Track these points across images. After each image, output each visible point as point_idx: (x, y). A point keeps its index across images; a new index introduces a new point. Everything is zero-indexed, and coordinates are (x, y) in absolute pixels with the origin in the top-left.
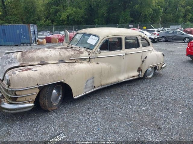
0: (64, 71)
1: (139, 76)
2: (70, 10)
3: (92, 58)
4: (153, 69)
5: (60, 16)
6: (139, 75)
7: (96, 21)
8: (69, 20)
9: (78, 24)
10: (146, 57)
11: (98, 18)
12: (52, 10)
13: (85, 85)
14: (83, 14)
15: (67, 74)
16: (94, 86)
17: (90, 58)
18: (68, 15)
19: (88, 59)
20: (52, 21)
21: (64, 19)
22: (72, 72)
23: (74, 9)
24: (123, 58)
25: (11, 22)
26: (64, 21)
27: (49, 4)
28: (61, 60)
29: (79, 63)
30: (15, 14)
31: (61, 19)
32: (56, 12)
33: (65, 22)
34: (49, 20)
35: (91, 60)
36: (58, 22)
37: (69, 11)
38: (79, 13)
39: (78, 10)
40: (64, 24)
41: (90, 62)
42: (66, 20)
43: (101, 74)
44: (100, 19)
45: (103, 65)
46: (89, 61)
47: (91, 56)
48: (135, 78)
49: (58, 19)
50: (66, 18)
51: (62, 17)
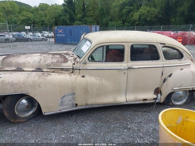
0: (30, 82)
1: (156, 101)
2: (144, 10)
3: (77, 69)
4: (187, 93)
5: (132, 16)
6: (155, 99)
7: (172, 21)
8: (141, 20)
9: (150, 25)
10: (171, 74)
11: (175, 17)
12: (125, 11)
13: (61, 101)
14: (157, 13)
15: (34, 85)
16: (76, 105)
17: (74, 68)
18: (140, 15)
19: (71, 71)
20: (124, 22)
21: (136, 19)
22: (40, 84)
23: (148, 9)
24: (125, 73)
25: (87, 22)
26: (136, 21)
27: (123, 4)
28: (39, 68)
29: (57, 74)
30: (92, 15)
31: (133, 19)
32: (129, 12)
33: (137, 23)
34: (120, 21)
35: (75, 71)
36: (129, 22)
37: (142, 10)
38: (153, 13)
39: (152, 9)
40: (135, 24)
41: (73, 74)
42: (138, 20)
43: (86, 90)
44: (177, 19)
45: (90, 79)
46: (72, 72)
47: (76, 66)
48: (148, 101)
49: (130, 19)
50: (138, 18)
51: (134, 17)
